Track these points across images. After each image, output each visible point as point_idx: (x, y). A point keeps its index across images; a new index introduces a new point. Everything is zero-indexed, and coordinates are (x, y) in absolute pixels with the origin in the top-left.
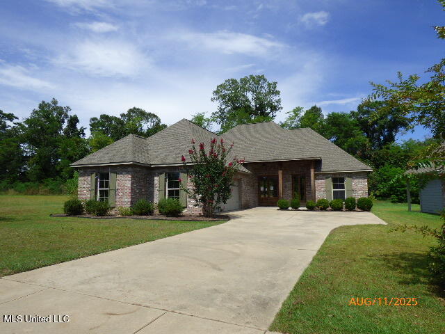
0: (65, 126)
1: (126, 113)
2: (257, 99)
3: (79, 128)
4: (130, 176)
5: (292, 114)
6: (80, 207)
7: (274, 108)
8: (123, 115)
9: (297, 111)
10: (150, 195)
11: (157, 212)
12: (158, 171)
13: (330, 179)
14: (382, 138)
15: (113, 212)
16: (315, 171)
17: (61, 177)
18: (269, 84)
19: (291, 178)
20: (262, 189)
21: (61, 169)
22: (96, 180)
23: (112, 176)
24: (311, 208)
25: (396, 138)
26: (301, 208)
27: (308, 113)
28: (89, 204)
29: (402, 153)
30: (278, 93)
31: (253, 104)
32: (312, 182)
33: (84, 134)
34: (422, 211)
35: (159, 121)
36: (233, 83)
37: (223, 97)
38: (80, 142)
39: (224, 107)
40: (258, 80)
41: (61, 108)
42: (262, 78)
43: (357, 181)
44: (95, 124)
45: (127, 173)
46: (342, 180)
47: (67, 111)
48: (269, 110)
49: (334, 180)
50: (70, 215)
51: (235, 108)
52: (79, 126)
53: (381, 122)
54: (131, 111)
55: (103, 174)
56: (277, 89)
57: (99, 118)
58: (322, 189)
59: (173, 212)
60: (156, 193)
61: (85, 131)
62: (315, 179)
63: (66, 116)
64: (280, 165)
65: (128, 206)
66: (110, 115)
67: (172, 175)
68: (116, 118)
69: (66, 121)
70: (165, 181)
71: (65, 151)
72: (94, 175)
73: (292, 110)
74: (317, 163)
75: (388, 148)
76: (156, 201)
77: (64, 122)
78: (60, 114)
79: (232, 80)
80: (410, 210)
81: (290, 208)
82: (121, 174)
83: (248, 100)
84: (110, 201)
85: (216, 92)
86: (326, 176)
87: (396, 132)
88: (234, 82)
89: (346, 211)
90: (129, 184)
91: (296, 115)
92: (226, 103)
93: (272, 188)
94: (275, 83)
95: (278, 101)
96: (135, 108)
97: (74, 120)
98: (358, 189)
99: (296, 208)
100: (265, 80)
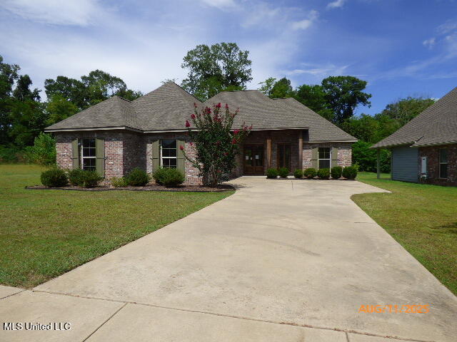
0: (14, 87)
1: (87, 75)
2: (228, 68)
3: (32, 91)
4: (121, 142)
5: (265, 84)
6: (64, 178)
7: (245, 79)
8: (84, 78)
9: (269, 81)
10: (143, 164)
11: (153, 181)
12: (151, 137)
13: (317, 149)
14: (342, 112)
15: (102, 184)
16: (303, 141)
17: (16, 144)
18: (241, 54)
19: (276, 148)
20: (247, 158)
21: (15, 136)
22: (79, 147)
23: (99, 143)
24: (299, 177)
25: (354, 112)
26: (289, 177)
27: (277, 84)
28: (74, 174)
29: (362, 126)
30: (250, 62)
31: (224, 72)
32: (300, 152)
33: (39, 97)
34: (393, 179)
35: (125, 86)
36: (204, 50)
37: (195, 64)
38: (35, 106)
39: (194, 74)
40: (231, 48)
41: (8, 66)
42: (234, 45)
43: (341, 151)
44: (51, 87)
45: (118, 140)
46: (328, 150)
47: (16, 70)
48: (239, 80)
49: (321, 150)
50: (50, 187)
51: (207, 76)
52: (32, 88)
53: (343, 97)
54: (93, 74)
55: (88, 140)
56: (248, 59)
57: (55, 79)
58: (309, 158)
59: (174, 183)
60: (149, 162)
61: (40, 94)
62: (303, 149)
63: (15, 76)
64: (268, 134)
65: (120, 176)
66: (69, 78)
67: (169, 142)
68: (75, 81)
69: (15, 81)
70: (160, 148)
71: (18, 115)
72: (76, 141)
73: (265, 81)
74: (304, 133)
75: (348, 121)
76: (149, 170)
77: (12, 83)
78: (8, 73)
79: (203, 46)
80: (378, 178)
81: (278, 177)
82: (110, 140)
83: (218, 69)
84: (99, 171)
85: (187, 58)
86: (313, 146)
87: (354, 106)
88: (206, 48)
89: (333, 179)
90: (120, 152)
91: (269, 86)
92: (197, 70)
93: (257, 157)
94: (247, 53)
95: (249, 71)
96: (97, 71)
97: (25, 82)
98: (343, 158)
99: (284, 177)
100: (237, 48)
